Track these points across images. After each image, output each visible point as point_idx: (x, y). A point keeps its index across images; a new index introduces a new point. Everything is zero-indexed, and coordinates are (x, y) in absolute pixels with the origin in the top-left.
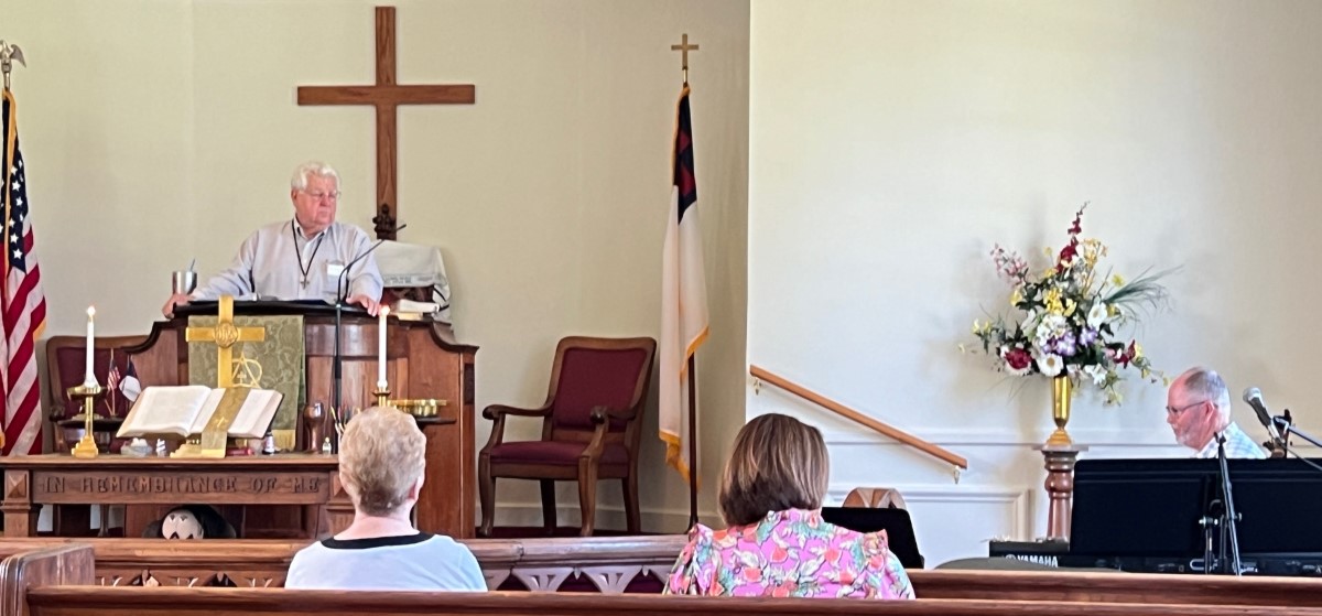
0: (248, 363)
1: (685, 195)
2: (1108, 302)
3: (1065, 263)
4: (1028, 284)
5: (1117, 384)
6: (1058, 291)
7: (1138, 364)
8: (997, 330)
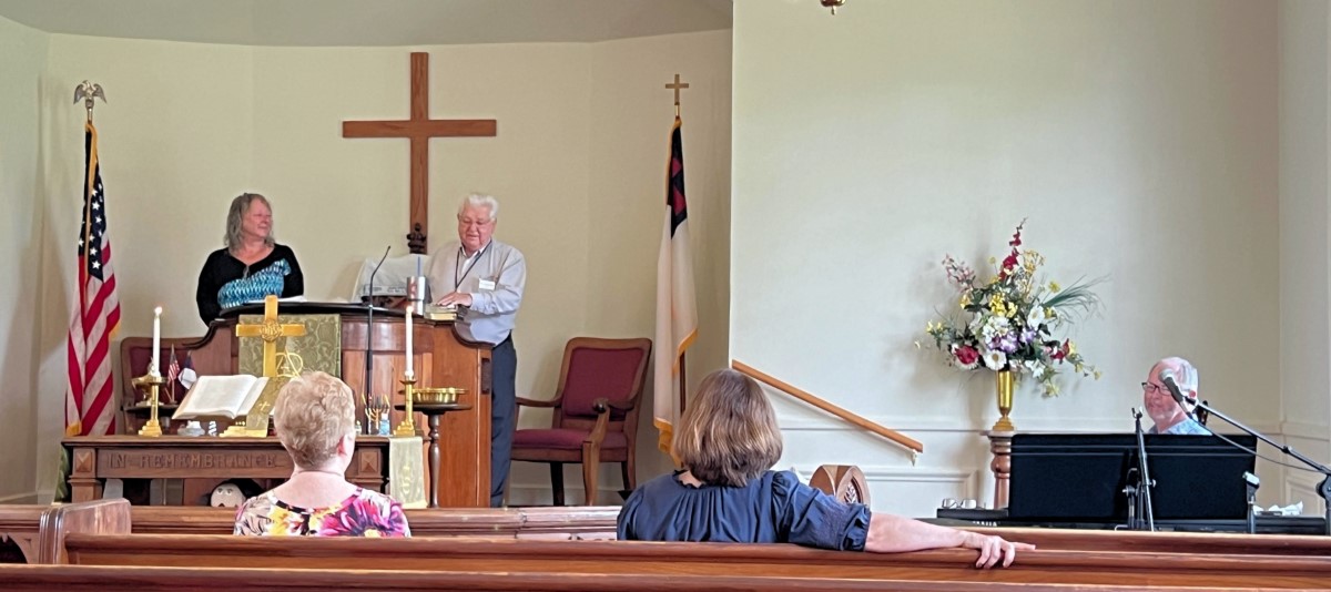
0: (291, 357)
1: (677, 214)
2: (1046, 306)
3: (1007, 271)
4: (975, 290)
5: (1054, 378)
6: (1001, 296)
7: (1072, 359)
8: (949, 329)
